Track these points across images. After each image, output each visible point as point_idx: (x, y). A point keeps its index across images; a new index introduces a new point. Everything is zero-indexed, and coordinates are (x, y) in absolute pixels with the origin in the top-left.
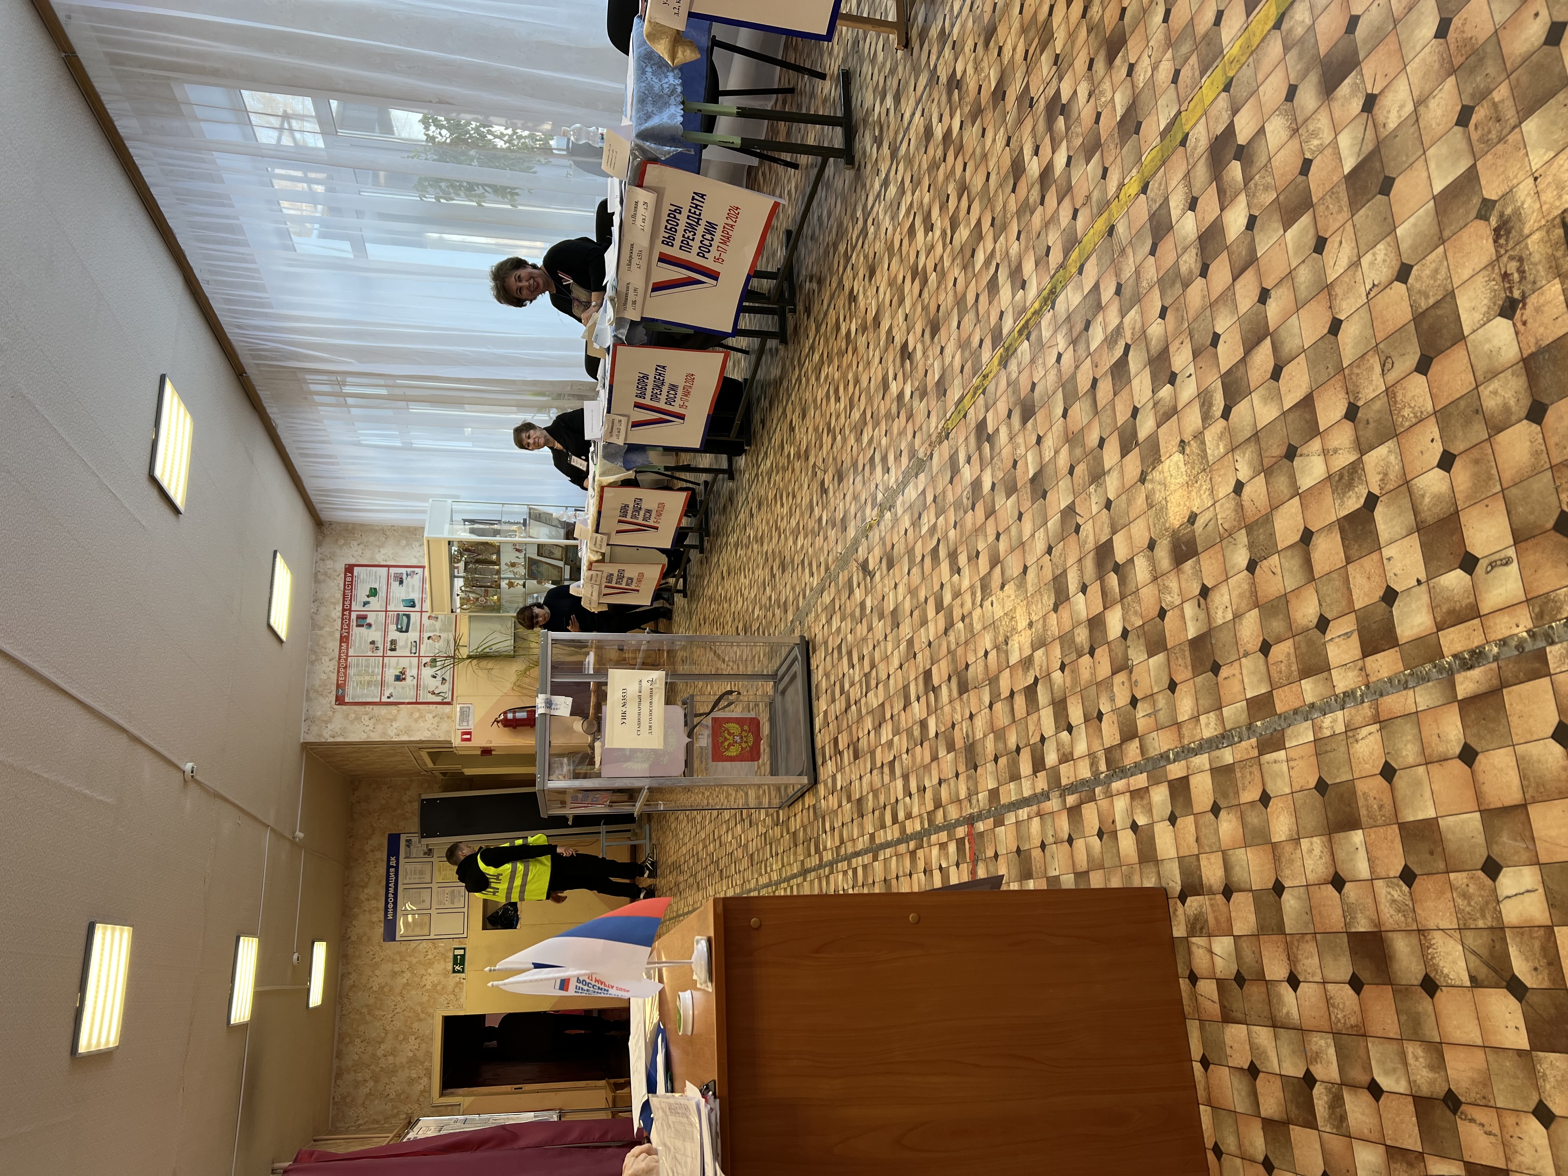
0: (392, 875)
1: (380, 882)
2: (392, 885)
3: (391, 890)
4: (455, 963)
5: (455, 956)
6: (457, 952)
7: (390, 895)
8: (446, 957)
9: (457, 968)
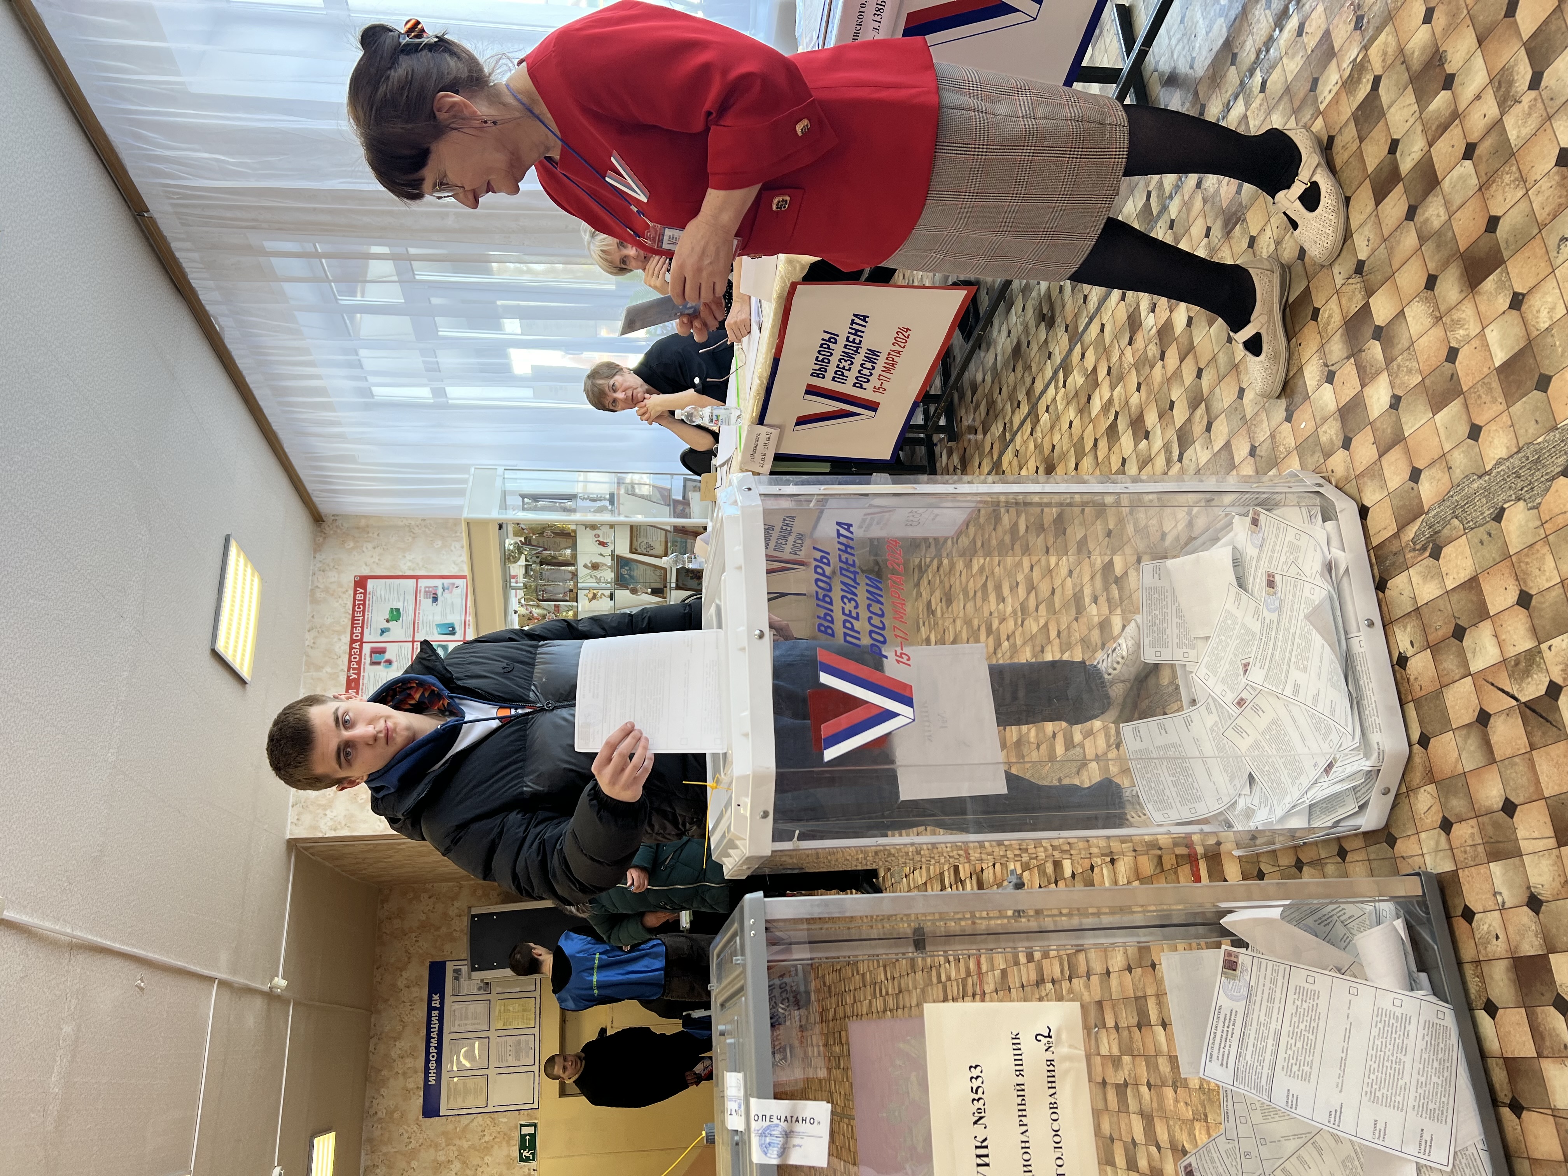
0: (435, 1020)
1: (418, 1031)
2: (434, 1035)
3: (434, 1042)
4: (523, 1147)
5: (523, 1137)
6: (525, 1130)
7: (433, 1050)
8: (510, 1138)
9: (526, 1154)
